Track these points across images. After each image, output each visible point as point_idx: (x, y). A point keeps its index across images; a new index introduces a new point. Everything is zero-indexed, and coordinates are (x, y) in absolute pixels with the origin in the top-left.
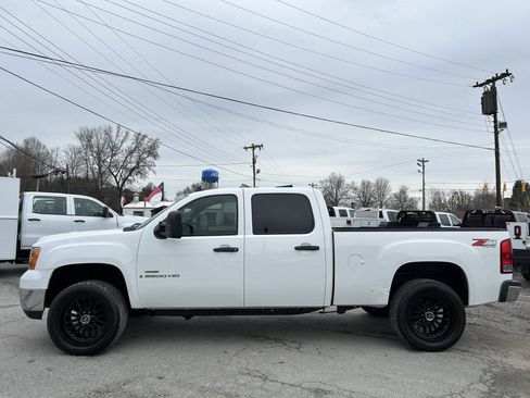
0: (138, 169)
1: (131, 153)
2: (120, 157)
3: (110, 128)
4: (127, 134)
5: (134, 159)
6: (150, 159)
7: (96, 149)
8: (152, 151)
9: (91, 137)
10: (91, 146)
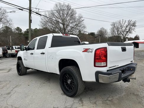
0: (129, 31)
1: (127, 27)
2: (124, 29)
3: (120, 21)
4: (125, 21)
5: (128, 28)
6: (133, 27)
7: (116, 28)
8: (134, 25)
9: (115, 24)
10: (115, 27)
